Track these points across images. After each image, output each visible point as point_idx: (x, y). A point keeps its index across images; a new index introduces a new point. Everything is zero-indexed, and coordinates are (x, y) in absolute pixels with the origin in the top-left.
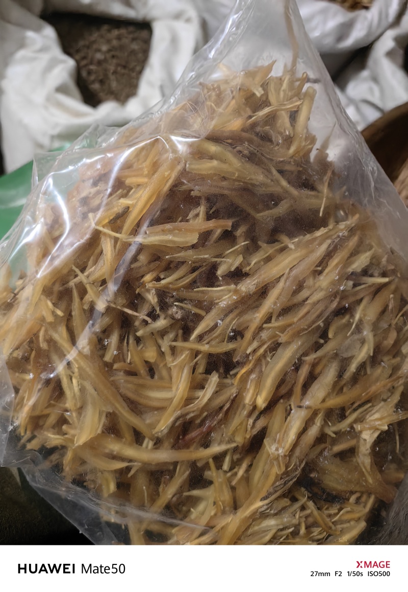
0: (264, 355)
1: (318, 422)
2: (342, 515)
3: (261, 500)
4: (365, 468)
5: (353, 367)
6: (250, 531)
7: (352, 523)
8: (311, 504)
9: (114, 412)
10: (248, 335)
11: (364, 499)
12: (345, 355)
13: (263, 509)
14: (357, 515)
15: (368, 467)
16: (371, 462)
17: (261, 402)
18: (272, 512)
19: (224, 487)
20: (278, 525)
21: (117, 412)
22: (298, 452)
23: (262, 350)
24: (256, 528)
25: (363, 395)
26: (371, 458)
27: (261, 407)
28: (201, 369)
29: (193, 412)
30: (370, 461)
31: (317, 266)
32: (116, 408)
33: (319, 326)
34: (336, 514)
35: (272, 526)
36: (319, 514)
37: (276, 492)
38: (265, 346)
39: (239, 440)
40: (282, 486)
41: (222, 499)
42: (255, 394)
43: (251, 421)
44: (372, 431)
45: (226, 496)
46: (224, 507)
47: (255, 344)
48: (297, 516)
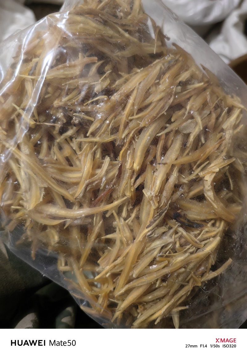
0: (133, 138)
1: (175, 174)
2: (203, 234)
3: (147, 228)
4: (211, 198)
5: (191, 139)
6: (145, 252)
7: (211, 239)
8: (181, 230)
9: (48, 187)
10: (122, 127)
11: (217, 224)
12: (185, 132)
13: (149, 234)
14: (213, 234)
15: (213, 199)
16: (214, 194)
17: (136, 167)
18: (156, 236)
19: (125, 228)
20: (161, 244)
21: (50, 187)
22: (165, 194)
23: (131, 135)
24: (148, 249)
25: (202, 155)
26: (213, 192)
27: (136, 169)
28: (98, 155)
29: (97, 180)
30: (212, 193)
31: (156, 80)
32: (49, 184)
33: (163, 114)
34: (199, 234)
35: (157, 245)
36: (187, 235)
37: (155, 221)
38: (133, 132)
39: (128, 194)
40: (158, 217)
41: (124, 235)
42: (132, 163)
43: (133, 180)
44: (210, 175)
45: (128, 233)
46: (127, 241)
47: (126, 132)
48: (173, 237)
